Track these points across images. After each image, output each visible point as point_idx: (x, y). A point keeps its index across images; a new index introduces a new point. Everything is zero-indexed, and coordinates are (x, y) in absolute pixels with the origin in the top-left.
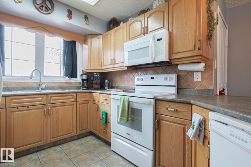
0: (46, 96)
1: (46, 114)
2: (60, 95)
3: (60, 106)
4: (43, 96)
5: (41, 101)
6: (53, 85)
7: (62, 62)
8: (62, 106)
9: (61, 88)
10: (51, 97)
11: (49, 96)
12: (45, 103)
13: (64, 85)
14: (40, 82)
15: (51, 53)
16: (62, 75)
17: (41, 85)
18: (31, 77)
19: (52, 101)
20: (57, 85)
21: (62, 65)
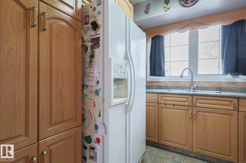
0: (191, 96)
1: (190, 117)
2: (209, 98)
3: (210, 113)
4: (188, 96)
5: (186, 102)
6: (207, 85)
7: (220, 56)
8: (212, 113)
9: (220, 89)
10: (197, 99)
11: (195, 98)
12: (191, 105)
13: (224, 85)
14: (192, 81)
15: (206, 48)
16: (221, 72)
17: (193, 84)
18: (181, 77)
19: (198, 105)
20: (213, 85)
21: (221, 59)
